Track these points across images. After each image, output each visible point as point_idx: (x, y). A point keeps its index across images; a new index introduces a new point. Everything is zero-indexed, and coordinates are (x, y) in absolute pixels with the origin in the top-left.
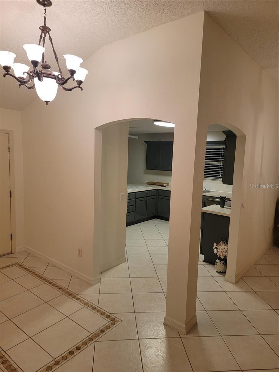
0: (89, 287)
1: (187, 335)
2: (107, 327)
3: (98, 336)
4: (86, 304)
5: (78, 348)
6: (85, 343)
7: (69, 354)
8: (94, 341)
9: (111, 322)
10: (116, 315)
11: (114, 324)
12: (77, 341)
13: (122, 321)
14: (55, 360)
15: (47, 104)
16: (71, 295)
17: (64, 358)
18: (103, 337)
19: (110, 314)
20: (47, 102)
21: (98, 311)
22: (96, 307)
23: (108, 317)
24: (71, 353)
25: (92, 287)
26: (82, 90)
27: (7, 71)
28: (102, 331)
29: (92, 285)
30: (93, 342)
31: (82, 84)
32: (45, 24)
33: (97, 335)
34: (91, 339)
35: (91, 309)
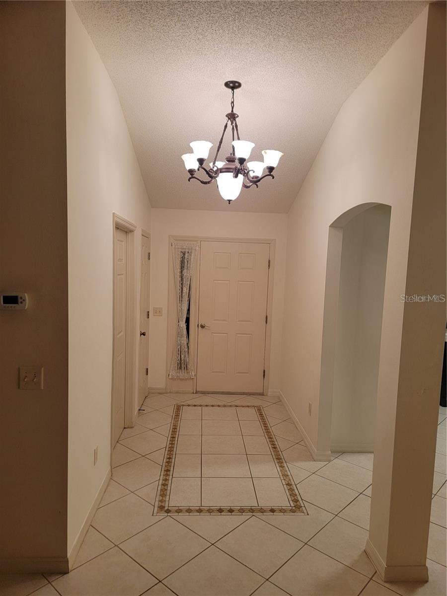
0: (309, 461)
1: (385, 583)
2: (282, 511)
3: (263, 513)
4: (285, 475)
5: (231, 511)
6: (242, 511)
7: (218, 511)
8: (254, 514)
9: (294, 508)
10: (307, 504)
11: (294, 512)
12: (236, 504)
13: (308, 514)
14: (201, 508)
15: (229, 203)
16: (279, 459)
17: (210, 511)
18: (268, 516)
19: (302, 500)
20: (229, 201)
21: (291, 490)
22: (293, 483)
23: (296, 501)
24: (220, 511)
25: (314, 462)
26: (273, 178)
27: (192, 175)
28: (272, 511)
29: (315, 461)
30: (252, 514)
31: (274, 171)
32: (232, 111)
33: (262, 511)
34: (252, 510)
35: (284, 483)
